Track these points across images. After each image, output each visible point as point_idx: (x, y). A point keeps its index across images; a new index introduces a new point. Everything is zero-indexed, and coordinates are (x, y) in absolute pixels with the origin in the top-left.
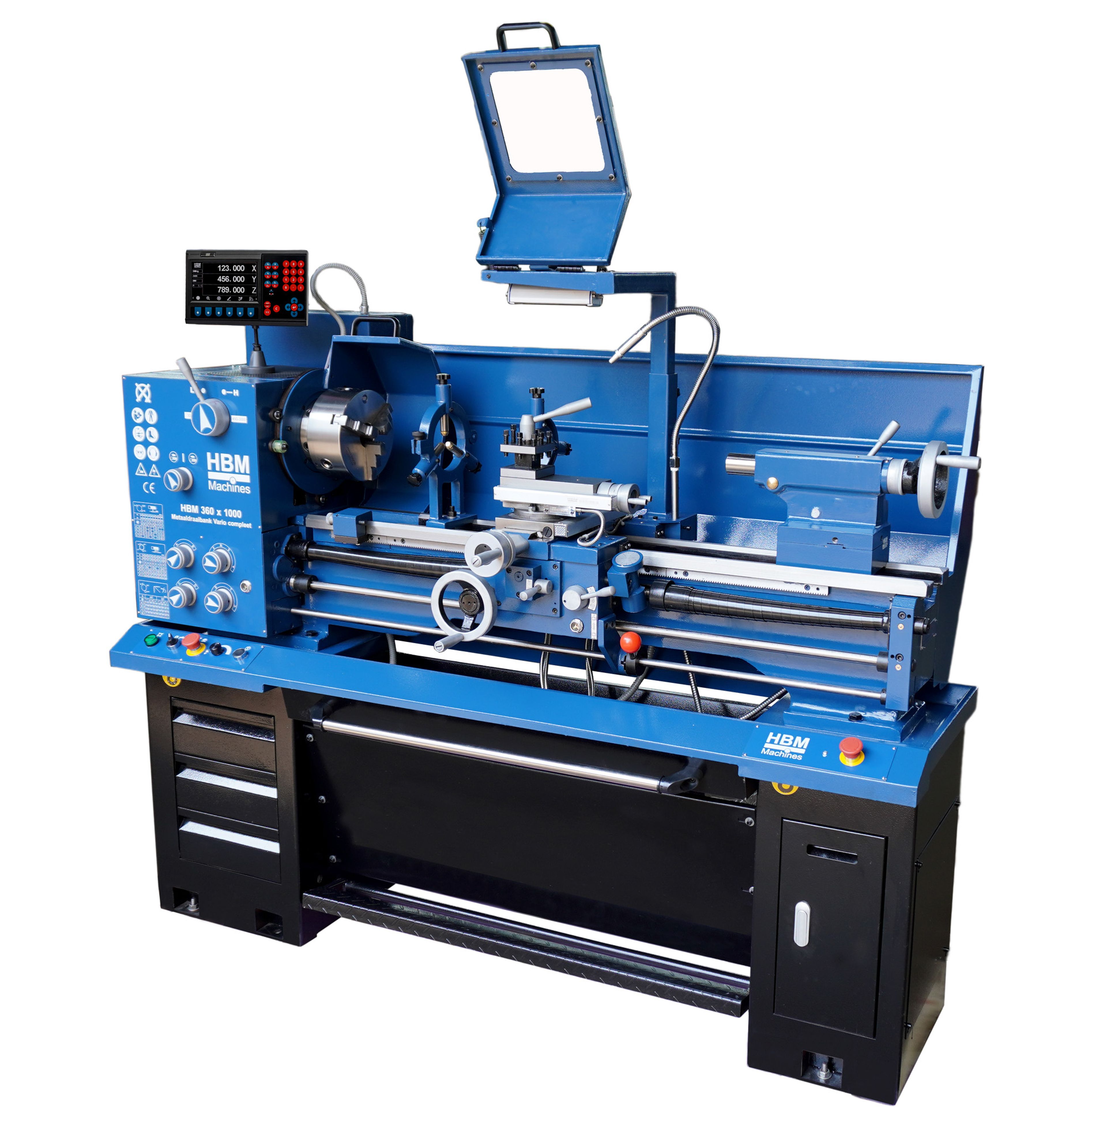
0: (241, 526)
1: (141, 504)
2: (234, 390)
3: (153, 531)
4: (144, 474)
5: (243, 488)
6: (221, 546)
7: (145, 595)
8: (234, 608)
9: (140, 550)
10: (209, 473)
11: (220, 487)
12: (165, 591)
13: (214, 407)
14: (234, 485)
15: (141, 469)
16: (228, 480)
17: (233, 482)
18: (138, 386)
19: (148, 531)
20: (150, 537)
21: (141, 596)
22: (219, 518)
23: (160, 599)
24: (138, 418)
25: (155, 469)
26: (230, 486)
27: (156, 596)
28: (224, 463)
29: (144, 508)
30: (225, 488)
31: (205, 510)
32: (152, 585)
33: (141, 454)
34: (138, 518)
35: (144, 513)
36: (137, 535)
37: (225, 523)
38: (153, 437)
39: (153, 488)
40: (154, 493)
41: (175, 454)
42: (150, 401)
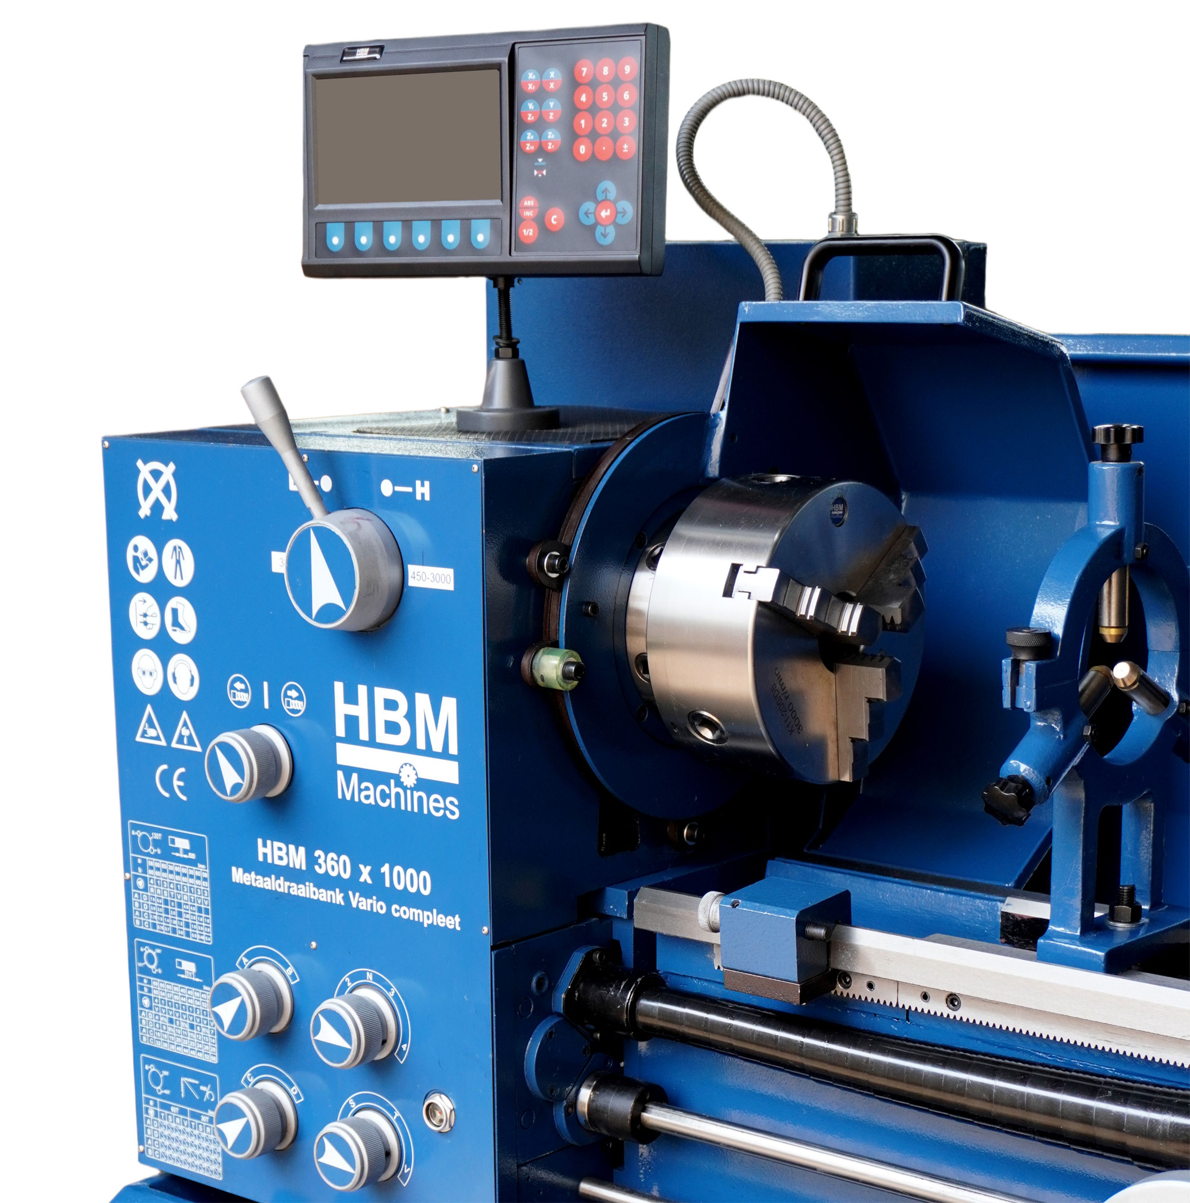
0: (430, 922)
1: (151, 830)
2: (418, 483)
3: (180, 914)
4: (159, 739)
5: (437, 801)
6: (370, 976)
7: (158, 1100)
8: (404, 1176)
9: (145, 966)
10: (339, 746)
11: (371, 793)
12: (210, 1095)
13: (353, 537)
14: (412, 789)
15: (152, 725)
16: (395, 771)
17: (409, 781)
18: (145, 469)
19: (167, 911)
20: (174, 930)
21: (147, 1101)
22: (366, 891)
23: (197, 1117)
24: (143, 568)
25: (188, 728)
26: (400, 790)
27: (189, 1109)
28: (382, 715)
29: (156, 844)
30: (384, 796)
31: (325, 861)
32: (176, 1075)
33: (151, 679)
34: (140, 870)
35: (156, 856)
36: (138, 922)
37: (381, 908)
38: (182, 628)
39: (181, 784)
40: (184, 798)
41: (242, 681)
42: (174, 517)
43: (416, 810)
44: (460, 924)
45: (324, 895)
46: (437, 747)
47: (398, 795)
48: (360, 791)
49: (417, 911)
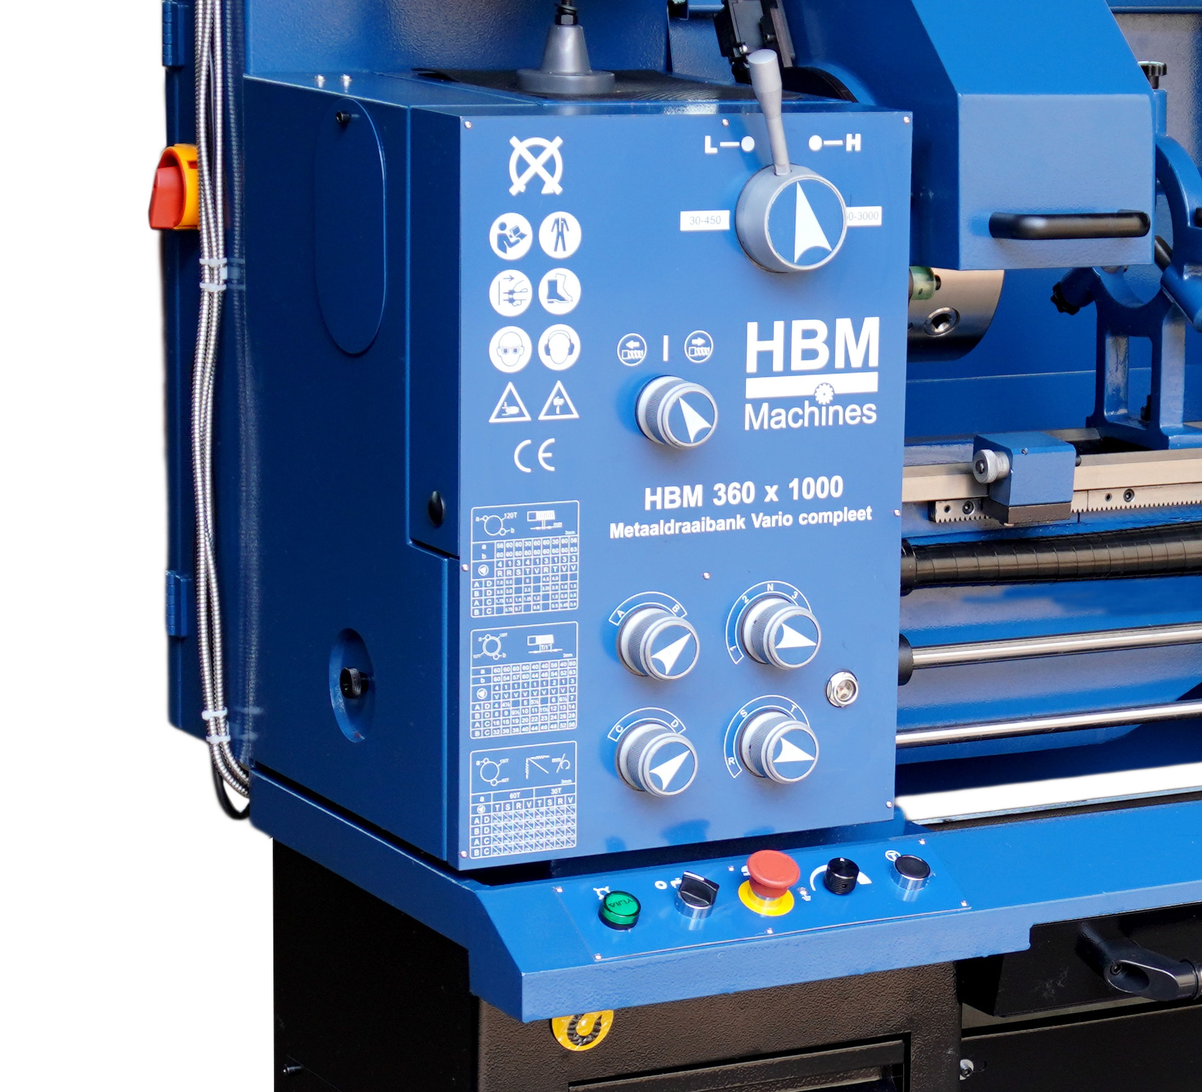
0: (840, 520)
1: (501, 513)
2: (849, 137)
3: (537, 589)
4: (520, 416)
5: (854, 410)
6: (771, 588)
7: (492, 793)
10: (749, 381)
11: (783, 418)
12: (565, 765)
14: (827, 406)
15: (510, 403)
16: (810, 393)
17: (824, 397)
18: (520, 146)
19: (518, 591)
20: (527, 608)
22: (771, 509)
23: (546, 792)
24: (511, 245)
25: (561, 397)
26: (815, 410)
27: (534, 788)
28: (799, 344)
29: (509, 524)
30: (797, 418)
31: (726, 493)
32: (518, 758)
33: (517, 355)
34: (484, 556)
35: (509, 536)
36: (477, 612)
37: (788, 520)
38: (562, 299)
39: (549, 455)
40: (552, 469)
41: (635, 339)
42: (558, 190)
43: (831, 423)
44: (872, 514)
45: (722, 525)
46: (857, 362)
47: (812, 415)
48: (770, 417)
49: (825, 514)
